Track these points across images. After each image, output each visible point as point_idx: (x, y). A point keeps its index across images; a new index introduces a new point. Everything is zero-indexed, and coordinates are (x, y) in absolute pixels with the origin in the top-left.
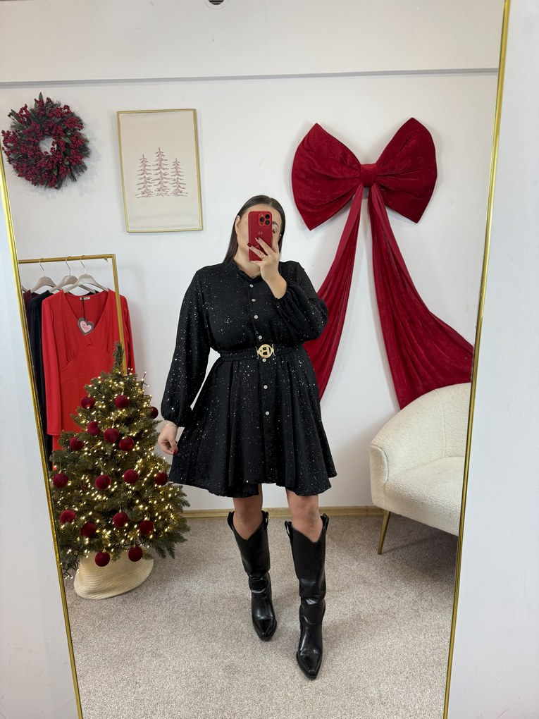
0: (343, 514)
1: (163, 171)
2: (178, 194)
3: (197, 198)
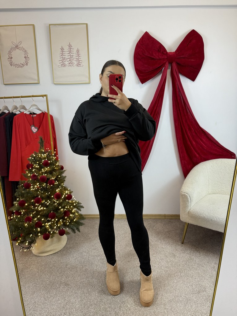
0: (154, 218)
1: (71, 54)
2: (79, 65)
3: (88, 68)
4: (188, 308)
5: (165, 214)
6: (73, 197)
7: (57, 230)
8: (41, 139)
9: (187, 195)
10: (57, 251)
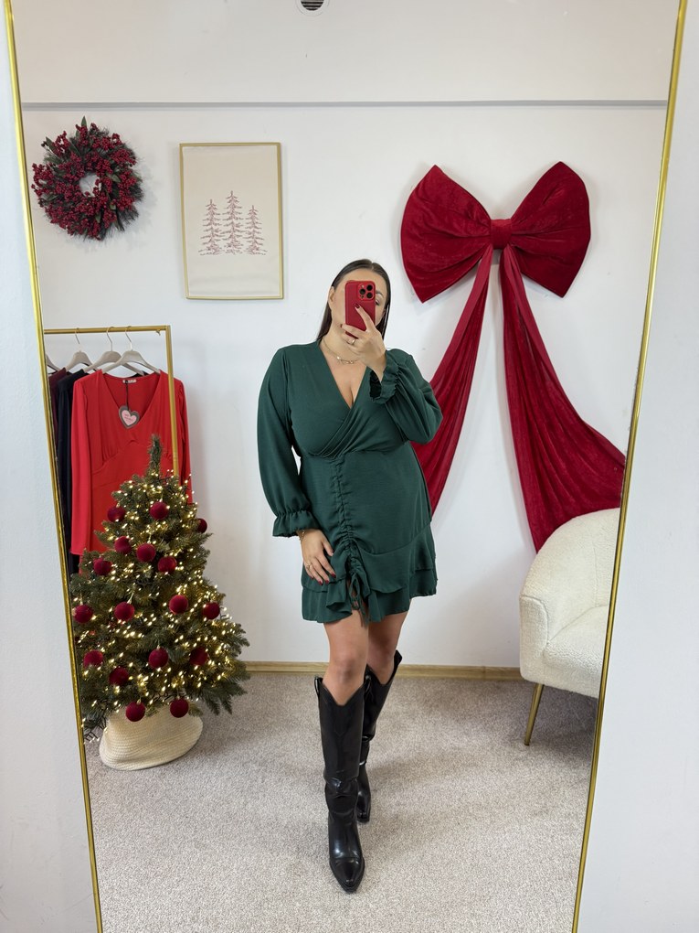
1: (236, 222)
2: (255, 251)
3: (278, 258)
4: (537, 915)
5: (484, 667)
6: (224, 610)
9: (538, 603)
10: (177, 756)
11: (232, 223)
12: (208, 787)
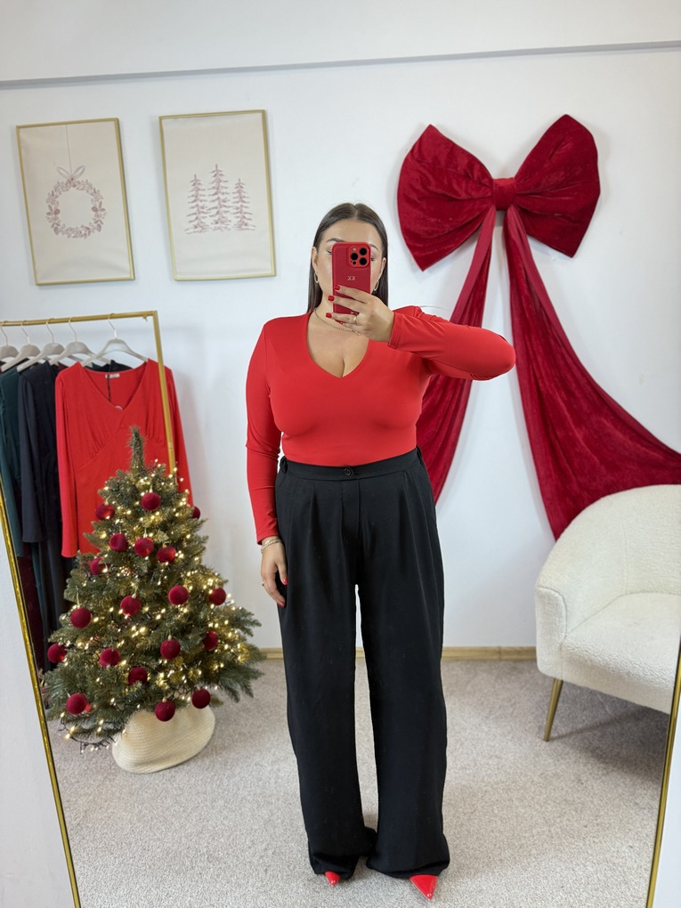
1: (222, 197)
2: (244, 227)
3: (268, 235)
5: (500, 648)
6: (229, 596)
7: (187, 693)
8: (137, 435)
10: (185, 759)
11: (219, 198)
12: (220, 791)
